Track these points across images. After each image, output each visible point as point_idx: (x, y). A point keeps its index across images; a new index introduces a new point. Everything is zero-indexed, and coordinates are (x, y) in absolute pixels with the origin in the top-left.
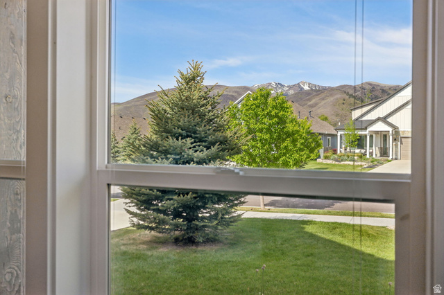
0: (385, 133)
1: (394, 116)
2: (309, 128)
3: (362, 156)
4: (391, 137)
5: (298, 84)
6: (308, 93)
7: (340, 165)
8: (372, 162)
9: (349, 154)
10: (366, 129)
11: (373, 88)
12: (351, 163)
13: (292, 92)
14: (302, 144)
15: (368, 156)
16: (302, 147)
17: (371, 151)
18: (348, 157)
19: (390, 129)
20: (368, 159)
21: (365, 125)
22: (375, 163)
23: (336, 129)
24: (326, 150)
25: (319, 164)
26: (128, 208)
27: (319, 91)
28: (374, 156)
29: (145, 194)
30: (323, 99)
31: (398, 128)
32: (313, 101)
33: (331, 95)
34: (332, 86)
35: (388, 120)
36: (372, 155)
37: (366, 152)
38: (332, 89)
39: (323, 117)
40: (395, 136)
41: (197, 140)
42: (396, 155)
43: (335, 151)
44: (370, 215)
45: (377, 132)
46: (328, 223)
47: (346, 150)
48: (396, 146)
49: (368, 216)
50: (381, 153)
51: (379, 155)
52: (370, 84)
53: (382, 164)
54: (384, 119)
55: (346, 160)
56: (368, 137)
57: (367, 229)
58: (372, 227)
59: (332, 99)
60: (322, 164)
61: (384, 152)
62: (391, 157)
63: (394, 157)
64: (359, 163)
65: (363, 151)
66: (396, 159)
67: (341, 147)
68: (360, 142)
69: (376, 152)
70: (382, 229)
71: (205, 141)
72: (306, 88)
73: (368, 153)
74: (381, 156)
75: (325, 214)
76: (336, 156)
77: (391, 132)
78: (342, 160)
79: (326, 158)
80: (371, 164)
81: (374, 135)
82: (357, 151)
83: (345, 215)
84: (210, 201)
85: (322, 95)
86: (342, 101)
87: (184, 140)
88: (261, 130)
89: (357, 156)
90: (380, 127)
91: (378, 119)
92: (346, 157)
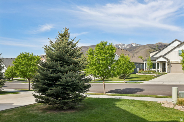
0: (164, 62)
1: (168, 55)
2: (129, 60)
3: (154, 72)
4: (166, 64)
5: (131, 44)
6: (135, 48)
7: (145, 76)
8: (158, 74)
9: (149, 71)
10: (156, 60)
11: (161, 45)
12: (150, 75)
13: (128, 47)
14: (126, 66)
15: (157, 72)
16: (126, 68)
17: (158, 69)
18: (149, 72)
19: (166, 60)
20: (157, 73)
21: (155, 59)
22: (160, 74)
23: (143, 61)
24: (140, 70)
25: (136, 75)
26: (35, 94)
27: (139, 46)
28: (160, 72)
29: (40, 87)
30: (141, 50)
31: (169, 60)
32: (137, 51)
33: (144, 48)
34: (144, 45)
35: (165, 57)
36: (159, 71)
37: (156, 70)
38: (144, 46)
39: (140, 57)
40: (168, 63)
41: (65, 62)
42: (169, 71)
43: (143, 70)
44: (151, 96)
45: (161, 62)
46: (130, 100)
47: (148, 69)
48: (169, 67)
49: (150, 97)
50: (163, 71)
51: (162, 71)
52: (160, 43)
53: (162, 75)
54: (163, 56)
55: (148, 74)
56: (157, 64)
57: (147, 103)
58: (150, 102)
59: (144, 50)
60: (138, 75)
61: (164, 70)
62: (167, 72)
63: (168, 72)
64: (153, 75)
65: (155, 70)
66: (169, 73)
67: (146, 68)
68: (154, 66)
69: (161, 70)
70: (154, 103)
71: (68, 63)
72: (134, 45)
73: (157, 71)
74: (163, 72)
75: (131, 96)
76: (144, 72)
77: (166, 62)
78: (146, 74)
79: (140, 73)
80: (158, 75)
81: (159, 63)
82: (153, 70)
83: (140, 96)
84: (69, 90)
85: (140, 48)
86: (149, 50)
87: (57, 62)
88: (102, 60)
89: (153, 72)
90: (162, 59)
91: (161, 56)
92: (147, 72)
